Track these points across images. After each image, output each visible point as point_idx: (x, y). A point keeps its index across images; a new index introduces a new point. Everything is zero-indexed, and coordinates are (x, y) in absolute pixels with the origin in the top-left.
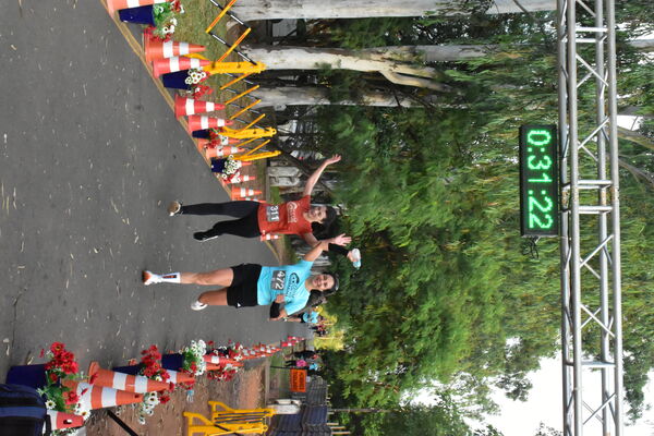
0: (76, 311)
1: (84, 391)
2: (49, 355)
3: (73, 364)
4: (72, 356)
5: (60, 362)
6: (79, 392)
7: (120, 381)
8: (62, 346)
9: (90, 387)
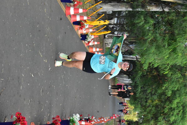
2: (15, 118)
3: (25, 122)
4: (24, 118)
5: (20, 121)
8: (20, 114)
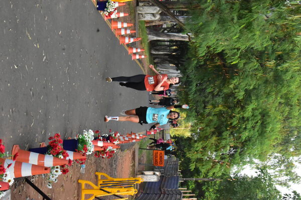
0: (2, 109)
1: (9, 165)
3: (2, 147)
6: (6, 166)
7: (34, 158)
9: (13, 163)
